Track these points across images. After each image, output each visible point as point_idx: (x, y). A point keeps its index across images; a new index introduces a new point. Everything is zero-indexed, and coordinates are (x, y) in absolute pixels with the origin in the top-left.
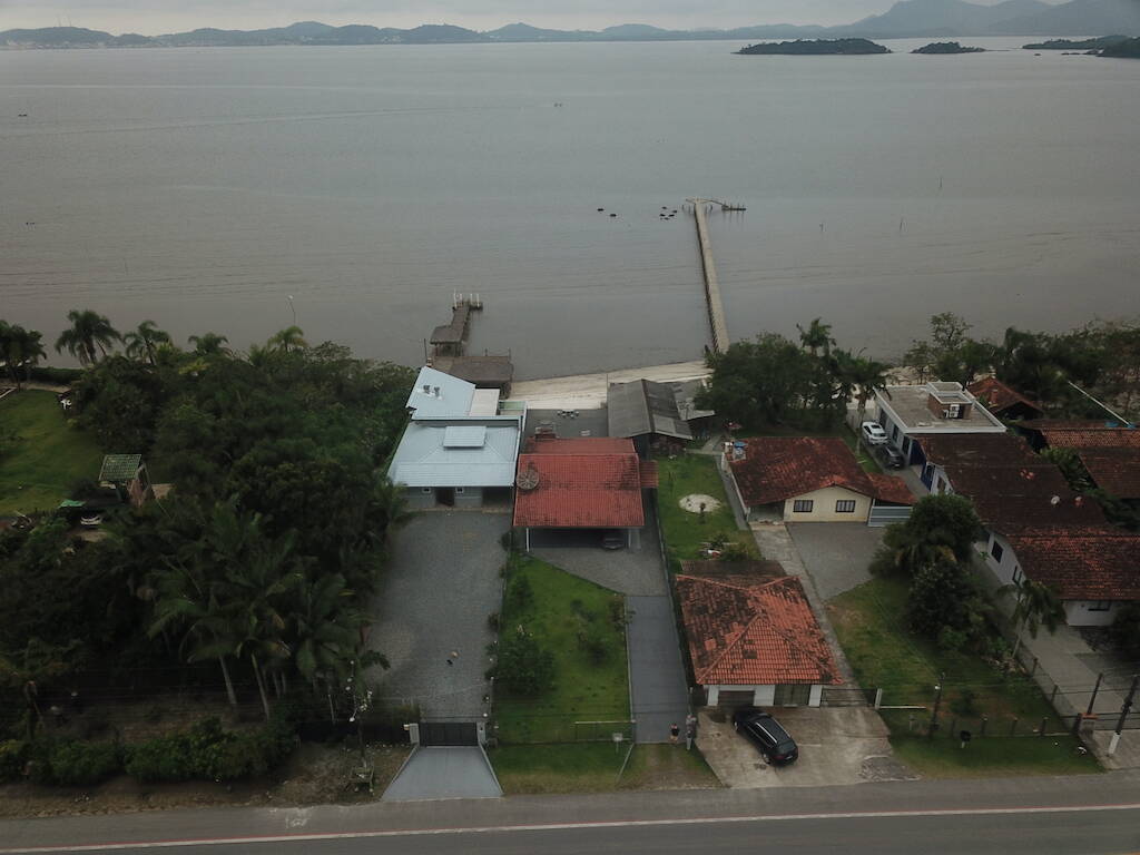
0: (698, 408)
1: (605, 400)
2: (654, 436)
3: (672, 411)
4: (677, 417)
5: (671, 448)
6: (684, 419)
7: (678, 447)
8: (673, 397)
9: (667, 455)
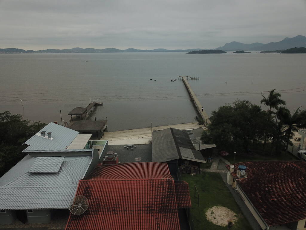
0: (205, 143)
1: (151, 140)
2: (181, 161)
3: (189, 145)
4: (193, 149)
5: (192, 168)
6: (197, 149)
7: (196, 168)
8: (188, 137)
9: (190, 173)
